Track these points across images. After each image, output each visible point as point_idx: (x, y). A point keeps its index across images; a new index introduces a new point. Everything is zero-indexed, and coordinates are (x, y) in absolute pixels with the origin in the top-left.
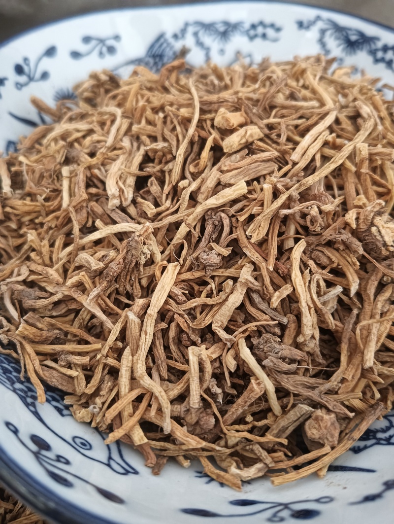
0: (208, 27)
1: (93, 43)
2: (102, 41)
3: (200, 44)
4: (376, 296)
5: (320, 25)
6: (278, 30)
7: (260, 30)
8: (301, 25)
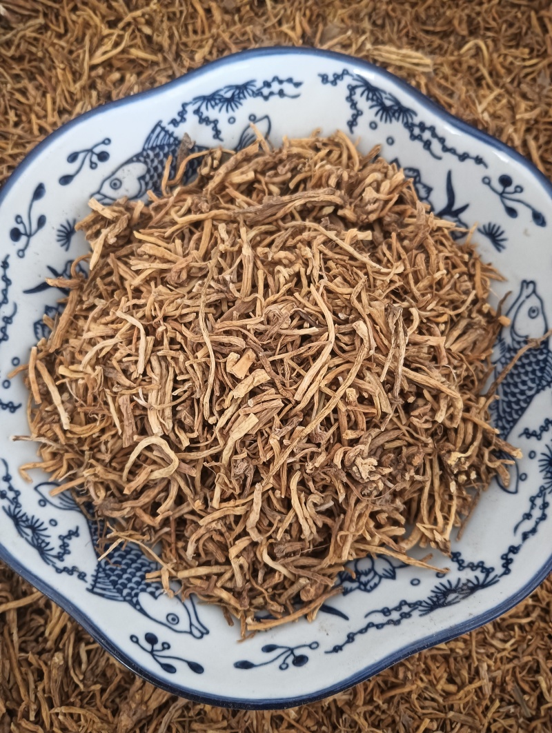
0: (211, 99)
1: (81, 157)
2: (90, 151)
3: (204, 120)
4: (355, 504)
5: (348, 80)
6: (297, 85)
7: (276, 87)
8: (324, 79)
